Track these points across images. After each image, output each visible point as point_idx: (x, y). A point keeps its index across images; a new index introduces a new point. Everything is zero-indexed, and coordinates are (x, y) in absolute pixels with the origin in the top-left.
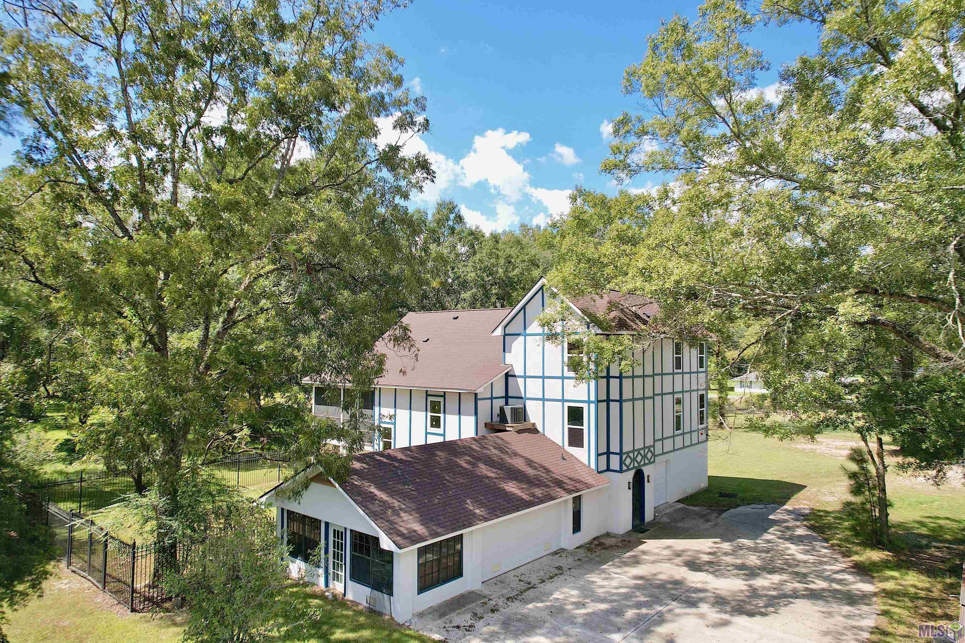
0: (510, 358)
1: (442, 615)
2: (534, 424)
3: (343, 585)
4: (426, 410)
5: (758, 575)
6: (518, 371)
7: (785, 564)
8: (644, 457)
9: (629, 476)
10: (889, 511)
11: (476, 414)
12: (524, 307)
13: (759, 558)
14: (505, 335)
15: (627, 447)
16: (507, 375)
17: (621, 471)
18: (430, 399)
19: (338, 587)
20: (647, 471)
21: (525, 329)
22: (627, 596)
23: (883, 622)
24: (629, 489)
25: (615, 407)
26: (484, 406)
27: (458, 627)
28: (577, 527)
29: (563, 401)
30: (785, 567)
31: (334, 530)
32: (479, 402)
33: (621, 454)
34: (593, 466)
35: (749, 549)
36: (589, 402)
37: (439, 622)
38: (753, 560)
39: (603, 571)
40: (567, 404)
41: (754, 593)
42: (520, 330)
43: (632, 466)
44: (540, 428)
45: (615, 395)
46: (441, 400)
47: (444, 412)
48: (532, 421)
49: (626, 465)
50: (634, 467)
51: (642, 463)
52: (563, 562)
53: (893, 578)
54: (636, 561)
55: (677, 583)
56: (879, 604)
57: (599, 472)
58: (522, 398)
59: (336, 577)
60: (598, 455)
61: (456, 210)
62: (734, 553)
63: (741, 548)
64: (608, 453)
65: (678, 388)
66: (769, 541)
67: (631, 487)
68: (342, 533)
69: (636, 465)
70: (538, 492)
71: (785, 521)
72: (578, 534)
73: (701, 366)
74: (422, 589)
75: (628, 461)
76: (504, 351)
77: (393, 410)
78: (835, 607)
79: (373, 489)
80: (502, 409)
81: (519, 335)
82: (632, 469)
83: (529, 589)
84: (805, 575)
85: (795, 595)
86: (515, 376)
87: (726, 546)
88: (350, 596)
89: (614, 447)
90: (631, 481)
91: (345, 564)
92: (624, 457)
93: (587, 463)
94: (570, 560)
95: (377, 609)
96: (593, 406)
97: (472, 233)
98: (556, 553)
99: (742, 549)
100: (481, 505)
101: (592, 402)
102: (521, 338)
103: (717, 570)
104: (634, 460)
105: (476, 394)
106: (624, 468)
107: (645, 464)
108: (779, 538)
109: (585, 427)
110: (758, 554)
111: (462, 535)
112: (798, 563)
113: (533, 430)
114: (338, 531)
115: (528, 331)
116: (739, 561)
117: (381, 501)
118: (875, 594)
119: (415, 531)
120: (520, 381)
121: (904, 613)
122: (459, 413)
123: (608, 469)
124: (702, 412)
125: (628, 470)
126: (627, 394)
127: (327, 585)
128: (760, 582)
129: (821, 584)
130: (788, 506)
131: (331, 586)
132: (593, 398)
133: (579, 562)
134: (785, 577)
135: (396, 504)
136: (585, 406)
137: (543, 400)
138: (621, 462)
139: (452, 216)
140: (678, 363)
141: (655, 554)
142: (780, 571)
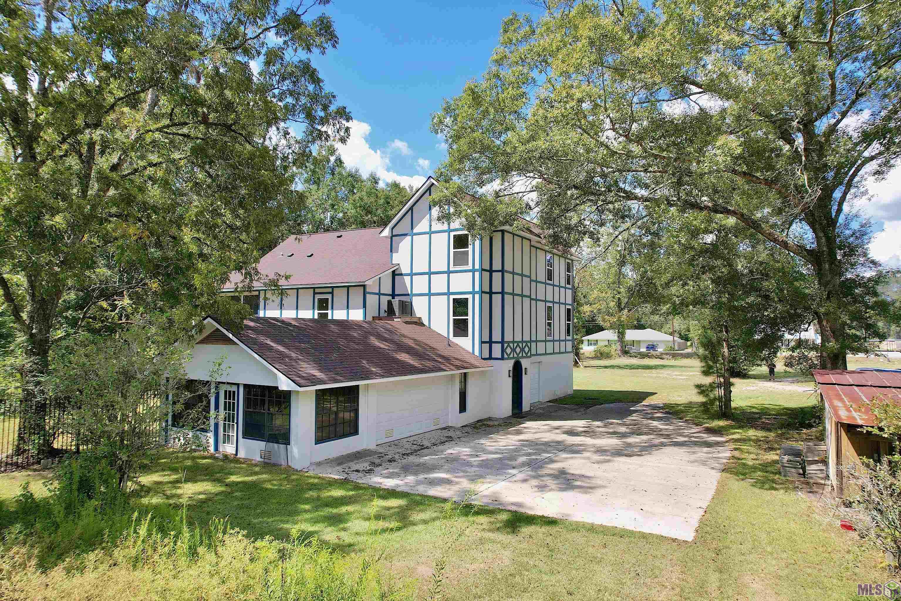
0: (396, 258)
1: (339, 464)
2: (420, 318)
3: (235, 445)
4: (314, 308)
5: (629, 436)
6: (405, 269)
7: (650, 430)
8: (522, 350)
9: (509, 364)
10: (732, 389)
11: (365, 306)
12: (411, 209)
13: (628, 428)
14: (393, 236)
15: (508, 337)
16: (394, 274)
17: (502, 358)
18: (318, 297)
19: (229, 449)
20: (525, 363)
21: (412, 228)
22: (516, 450)
23: (737, 454)
24: (509, 376)
25: (497, 299)
26: (372, 300)
27: (357, 471)
28: (463, 408)
29: (449, 294)
30: (651, 432)
31: (226, 391)
32: (368, 296)
33: (502, 342)
34: (477, 353)
35: (618, 424)
36: (473, 293)
37: (338, 468)
38: (623, 429)
39: (492, 438)
40: (452, 297)
42: (408, 230)
43: (511, 356)
44: (426, 322)
45: (497, 287)
46: (329, 297)
47: (332, 308)
48: (418, 315)
49: (507, 354)
50: (513, 358)
51: (521, 355)
52: (451, 433)
53: (738, 433)
54: (519, 433)
55: (558, 442)
56: (732, 446)
57: (484, 359)
58: (408, 295)
59: (227, 439)
60: (482, 342)
61: (337, 153)
62: (605, 426)
63: (611, 424)
64: (491, 342)
65: (549, 298)
66: (634, 420)
67: (511, 375)
68: (234, 392)
69: (515, 356)
70: (429, 364)
71: (644, 410)
72: (463, 414)
73: (569, 283)
74: (319, 440)
75: (508, 351)
76: (391, 251)
77: (279, 311)
78: (697, 449)
79: (269, 342)
80: (390, 303)
81: (406, 235)
82: (511, 358)
83: (422, 449)
84: (668, 435)
85: (663, 445)
86: (401, 274)
87: (598, 423)
88: (242, 454)
89: (497, 337)
90: (511, 369)
91: (237, 423)
92: (506, 345)
93: (471, 351)
94: (458, 433)
95: (273, 461)
96: (477, 297)
97: (350, 175)
98: (444, 429)
100: (376, 365)
101: (477, 293)
102: (409, 238)
103: (592, 435)
104: (513, 350)
105: (364, 286)
106: (506, 356)
107: (523, 357)
108: (642, 418)
109: (470, 318)
110: (626, 426)
111: (358, 386)
112: (661, 430)
113: (419, 323)
114: (230, 392)
115: (415, 231)
116: (611, 430)
117: (277, 351)
118: (727, 442)
119: (314, 376)
120: (407, 279)
121: (752, 449)
122: (348, 308)
123: (490, 358)
124: (569, 325)
125: (509, 358)
126: (508, 288)
127: (216, 449)
128: (632, 440)
129: (681, 439)
130: (644, 403)
131: (221, 449)
132: (477, 289)
133: (466, 434)
134: (652, 437)
135: (293, 355)
136: (470, 297)
137: (430, 294)
138: (503, 351)
139: (332, 159)
140: (550, 275)
141: (534, 428)
142: (647, 434)
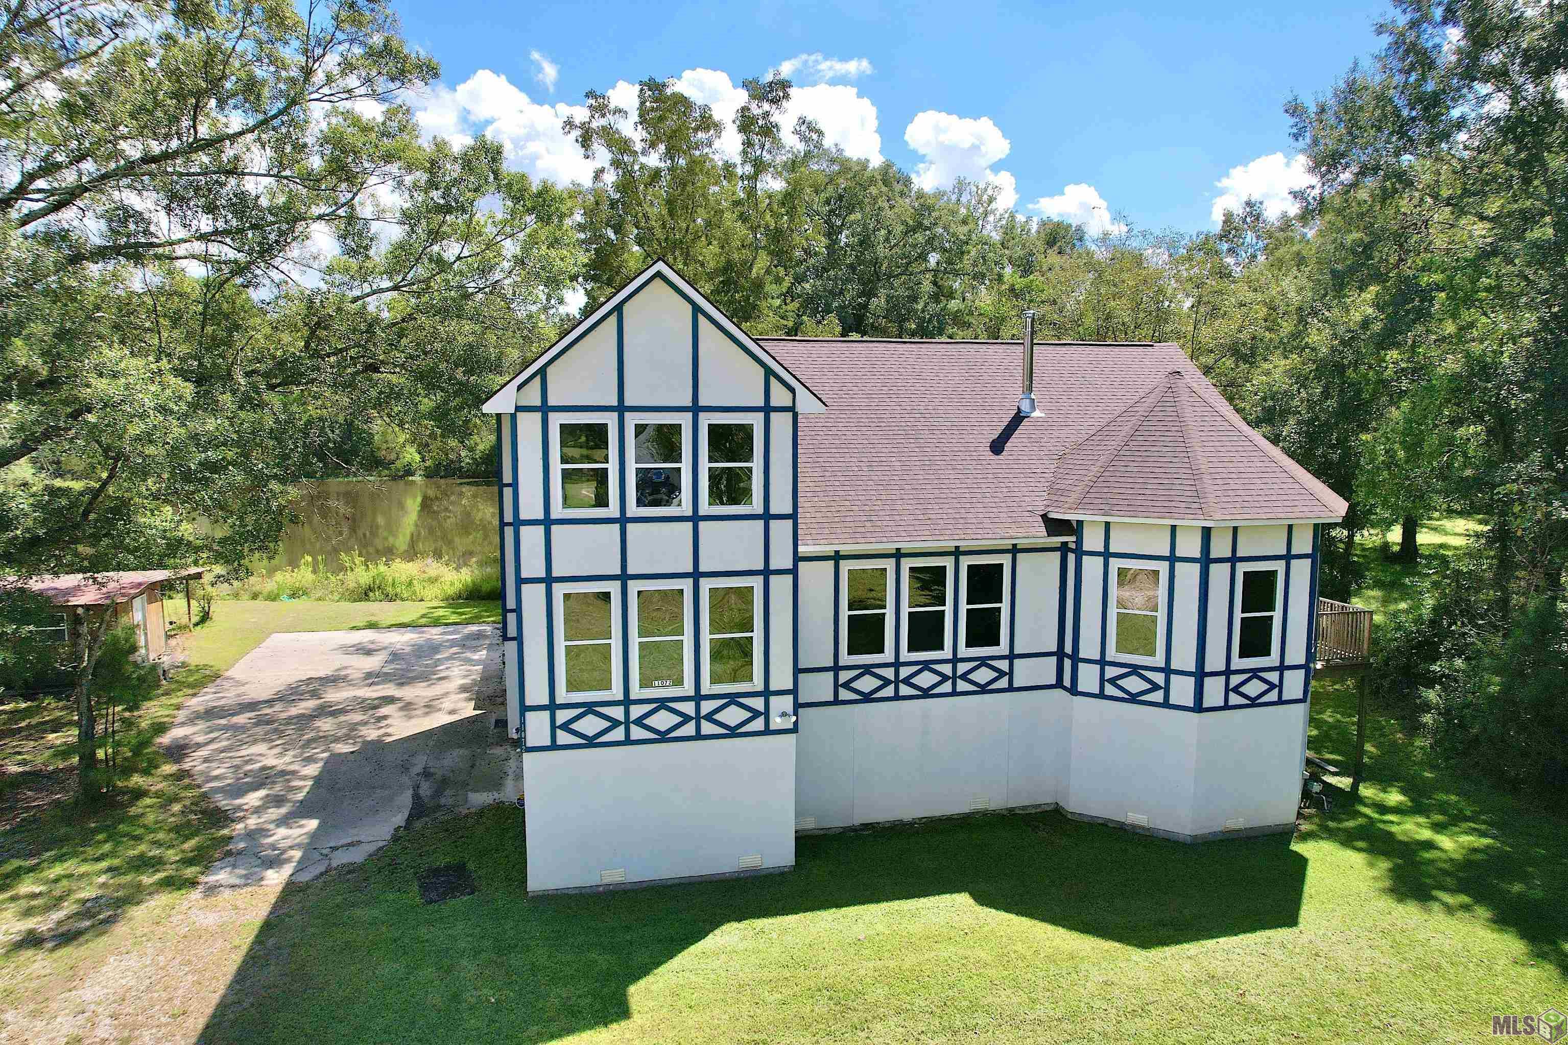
5: (315, 710)
7: (283, 731)
13: (318, 729)
30: (282, 727)
35: (337, 740)
38: (326, 726)
41: (315, 694)
62: (353, 727)
63: (347, 737)
66: (310, 760)
71: (284, 821)
84: (257, 724)
85: (270, 702)
87: (371, 734)
99: (346, 735)
103: (362, 702)
108: (294, 773)
110: (321, 734)
116: (342, 718)
128: (312, 704)
134: (283, 716)
142: (289, 720)
